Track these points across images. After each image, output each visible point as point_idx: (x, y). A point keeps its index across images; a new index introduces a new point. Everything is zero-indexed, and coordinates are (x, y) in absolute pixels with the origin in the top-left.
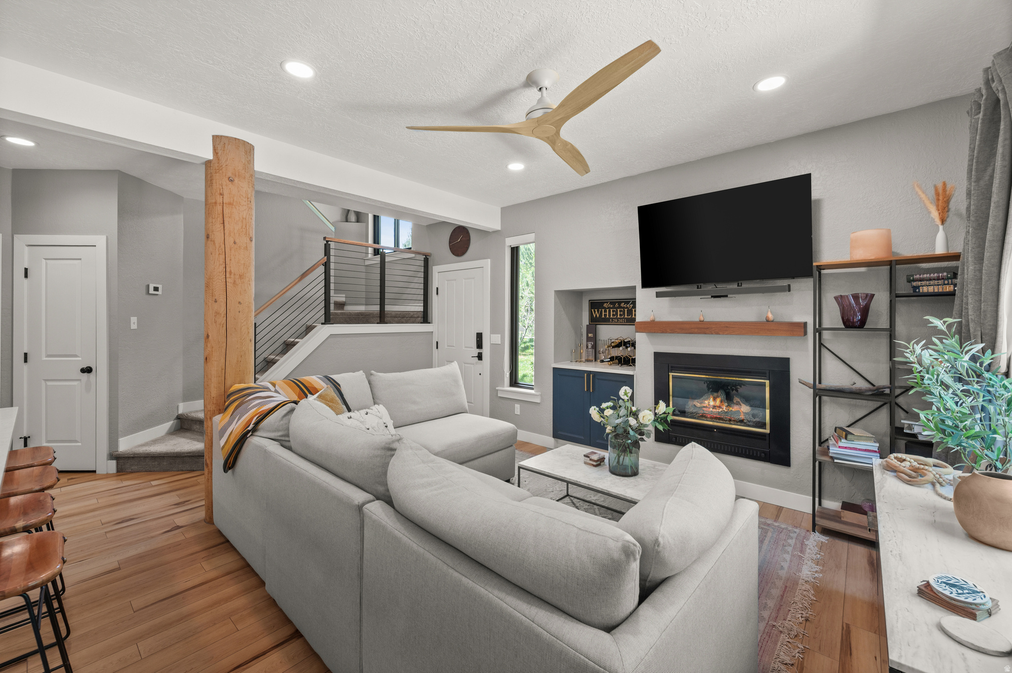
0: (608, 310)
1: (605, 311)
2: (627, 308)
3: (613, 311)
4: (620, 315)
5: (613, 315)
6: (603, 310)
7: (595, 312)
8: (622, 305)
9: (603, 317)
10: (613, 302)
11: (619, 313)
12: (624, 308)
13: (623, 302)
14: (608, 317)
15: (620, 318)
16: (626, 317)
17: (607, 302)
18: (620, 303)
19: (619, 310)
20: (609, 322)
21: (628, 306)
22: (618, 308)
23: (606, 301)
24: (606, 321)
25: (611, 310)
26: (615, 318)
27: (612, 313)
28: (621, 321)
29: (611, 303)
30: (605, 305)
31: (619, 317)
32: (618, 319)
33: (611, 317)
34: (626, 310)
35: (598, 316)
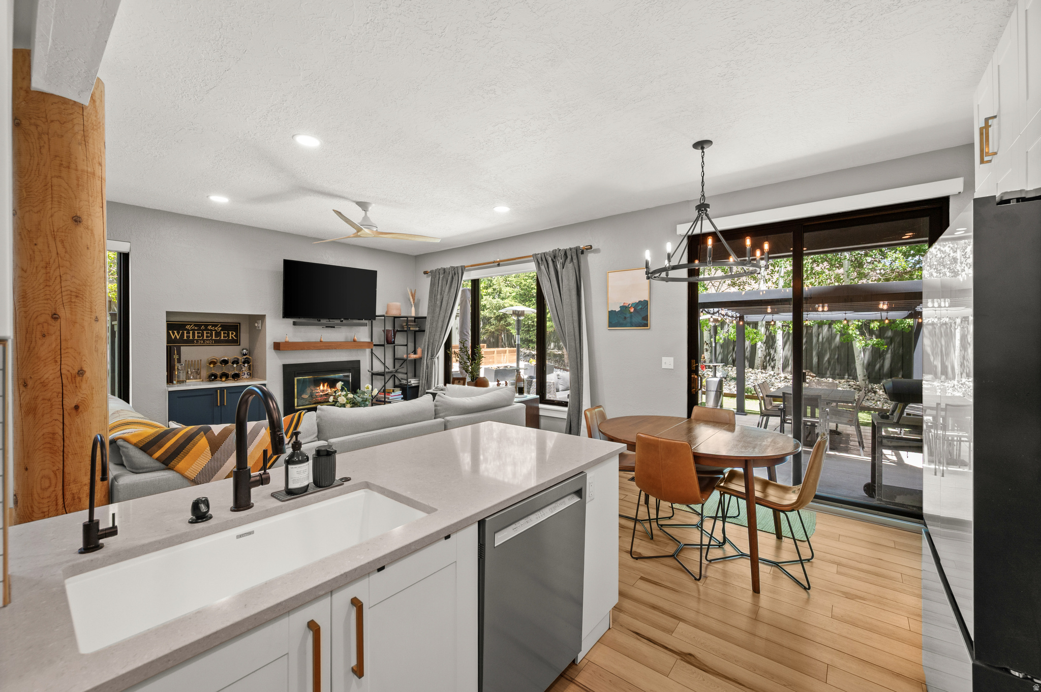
0: (191, 332)
1: (188, 333)
2: (215, 330)
3: (198, 333)
4: (207, 337)
5: (198, 337)
6: (185, 332)
7: (174, 333)
8: (210, 327)
9: (185, 338)
10: (198, 325)
11: (205, 335)
12: (211, 330)
13: (210, 325)
14: (191, 338)
15: (207, 340)
16: (214, 338)
17: (191, 325)
18: (206, 326)
19: (205, 332)
20: (193, 343)
21: (216, 328)
22: (205, 330)
23: (190, 323)
24: (189, 342)
25: (196, 332)
26: (200, 340)
27: (196, 335)
28: (208, 342)
29: (195, 325)
30: (188, 327)
31: (205, 338)
32: (204, 341)
33: (196, 338)
34: (214, 332)
35: (178, 337)
